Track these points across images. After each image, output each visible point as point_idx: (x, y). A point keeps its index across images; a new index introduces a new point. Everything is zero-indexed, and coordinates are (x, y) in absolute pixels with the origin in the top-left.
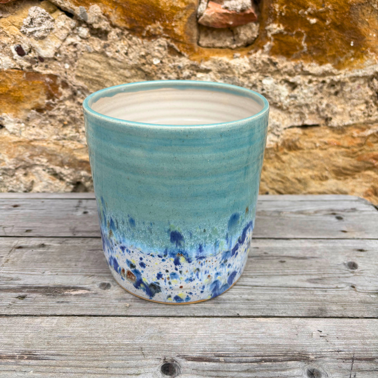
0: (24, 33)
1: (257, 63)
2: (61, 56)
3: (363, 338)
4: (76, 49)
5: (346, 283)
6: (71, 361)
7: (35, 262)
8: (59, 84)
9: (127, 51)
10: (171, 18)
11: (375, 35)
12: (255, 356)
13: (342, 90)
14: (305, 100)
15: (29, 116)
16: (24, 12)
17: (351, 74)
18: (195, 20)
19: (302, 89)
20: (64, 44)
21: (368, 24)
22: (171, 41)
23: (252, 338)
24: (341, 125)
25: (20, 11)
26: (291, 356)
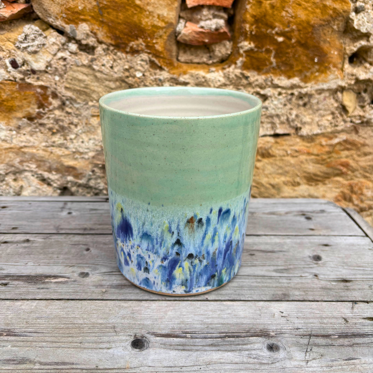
0: (18, 48)
1: (231, 77)
2: (51, 69)
3: (321, 318)
4: (65, 63)
5: (310, 272)
6: (47, 338)
7: (19, 255)
8: (49, 95)
9: (112, 64)
10: (152, 35)
11: (336, 53)
12: (220, 333)
13: (309, 101)
14: (275, 111)
15: (20, 124)
16: (19, 30)
17: (317, 87)
18: (174, 38)
19: (272, 101)
20: (55, 58)
21: (329, 43)
22: (152, 57)
23: (218, 318)
24: (310, 134)
25: (15, 29)
26: (253, 333)
